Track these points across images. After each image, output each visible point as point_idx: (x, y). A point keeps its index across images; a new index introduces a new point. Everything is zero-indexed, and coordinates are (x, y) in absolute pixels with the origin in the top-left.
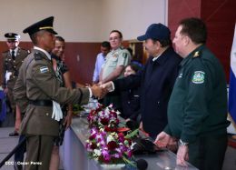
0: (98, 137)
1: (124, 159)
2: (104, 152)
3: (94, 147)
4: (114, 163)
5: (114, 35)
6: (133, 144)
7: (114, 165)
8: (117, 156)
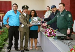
0: (47, 31)
1: (53, 36)
2: (48, 34)
3: (46, 33)
4: (50, 37)
5: (48, 7)
6: (56, 33)
7: (51, 38)
8: (51, 35)
